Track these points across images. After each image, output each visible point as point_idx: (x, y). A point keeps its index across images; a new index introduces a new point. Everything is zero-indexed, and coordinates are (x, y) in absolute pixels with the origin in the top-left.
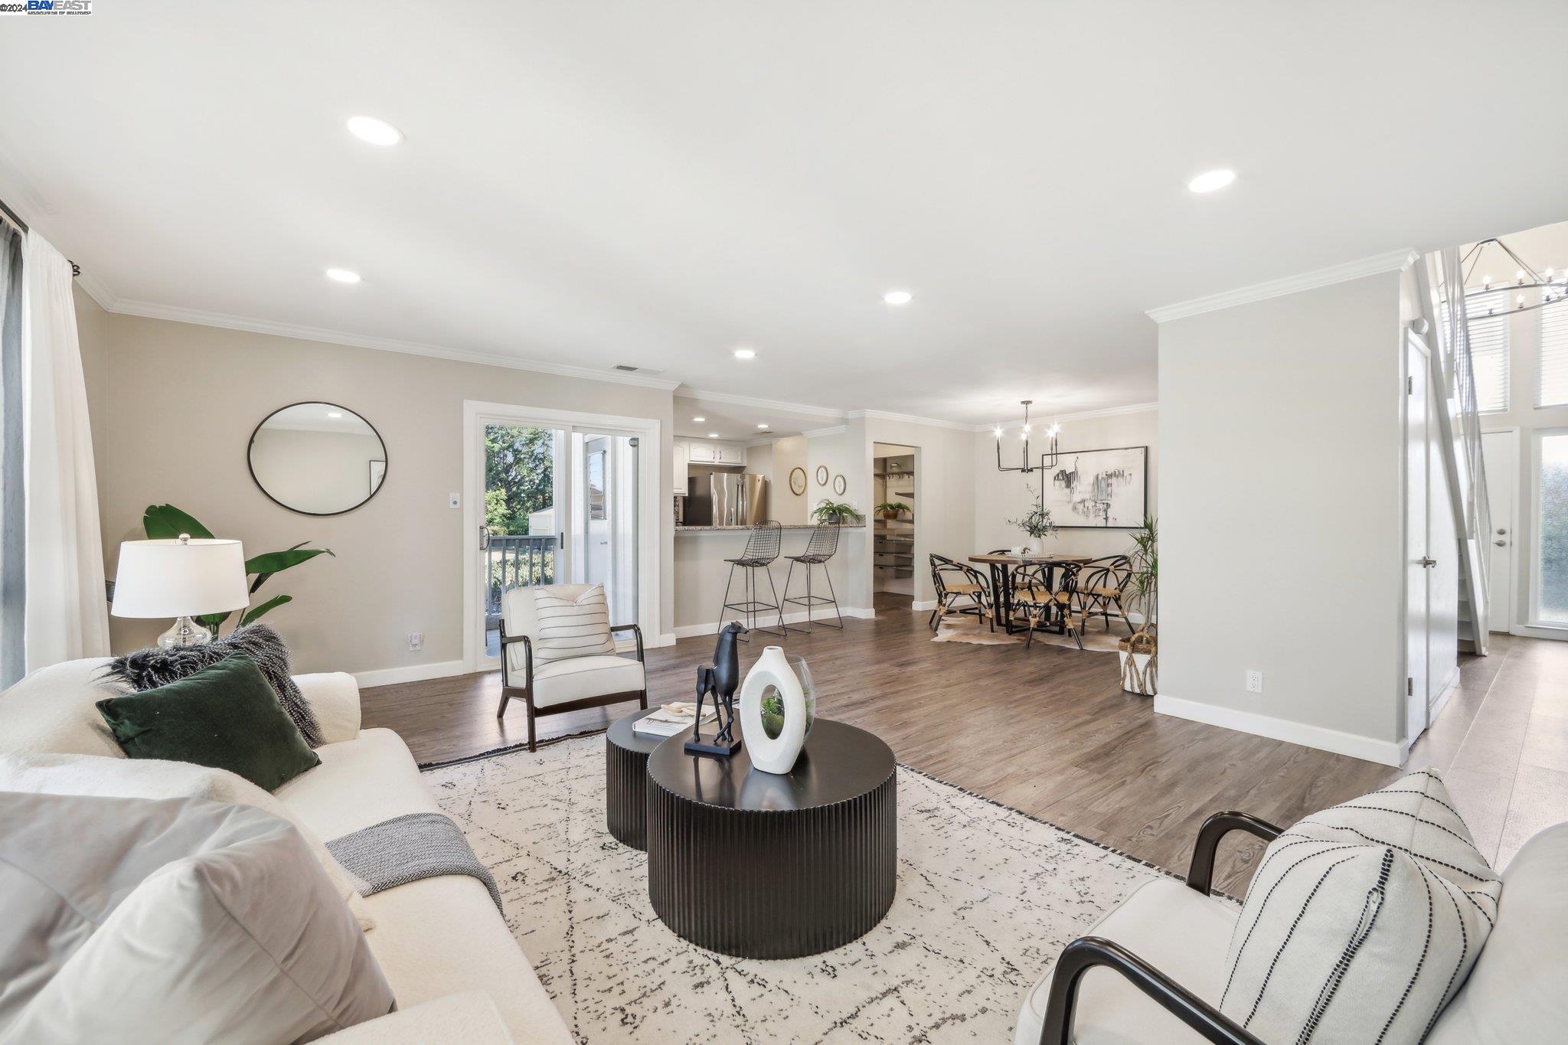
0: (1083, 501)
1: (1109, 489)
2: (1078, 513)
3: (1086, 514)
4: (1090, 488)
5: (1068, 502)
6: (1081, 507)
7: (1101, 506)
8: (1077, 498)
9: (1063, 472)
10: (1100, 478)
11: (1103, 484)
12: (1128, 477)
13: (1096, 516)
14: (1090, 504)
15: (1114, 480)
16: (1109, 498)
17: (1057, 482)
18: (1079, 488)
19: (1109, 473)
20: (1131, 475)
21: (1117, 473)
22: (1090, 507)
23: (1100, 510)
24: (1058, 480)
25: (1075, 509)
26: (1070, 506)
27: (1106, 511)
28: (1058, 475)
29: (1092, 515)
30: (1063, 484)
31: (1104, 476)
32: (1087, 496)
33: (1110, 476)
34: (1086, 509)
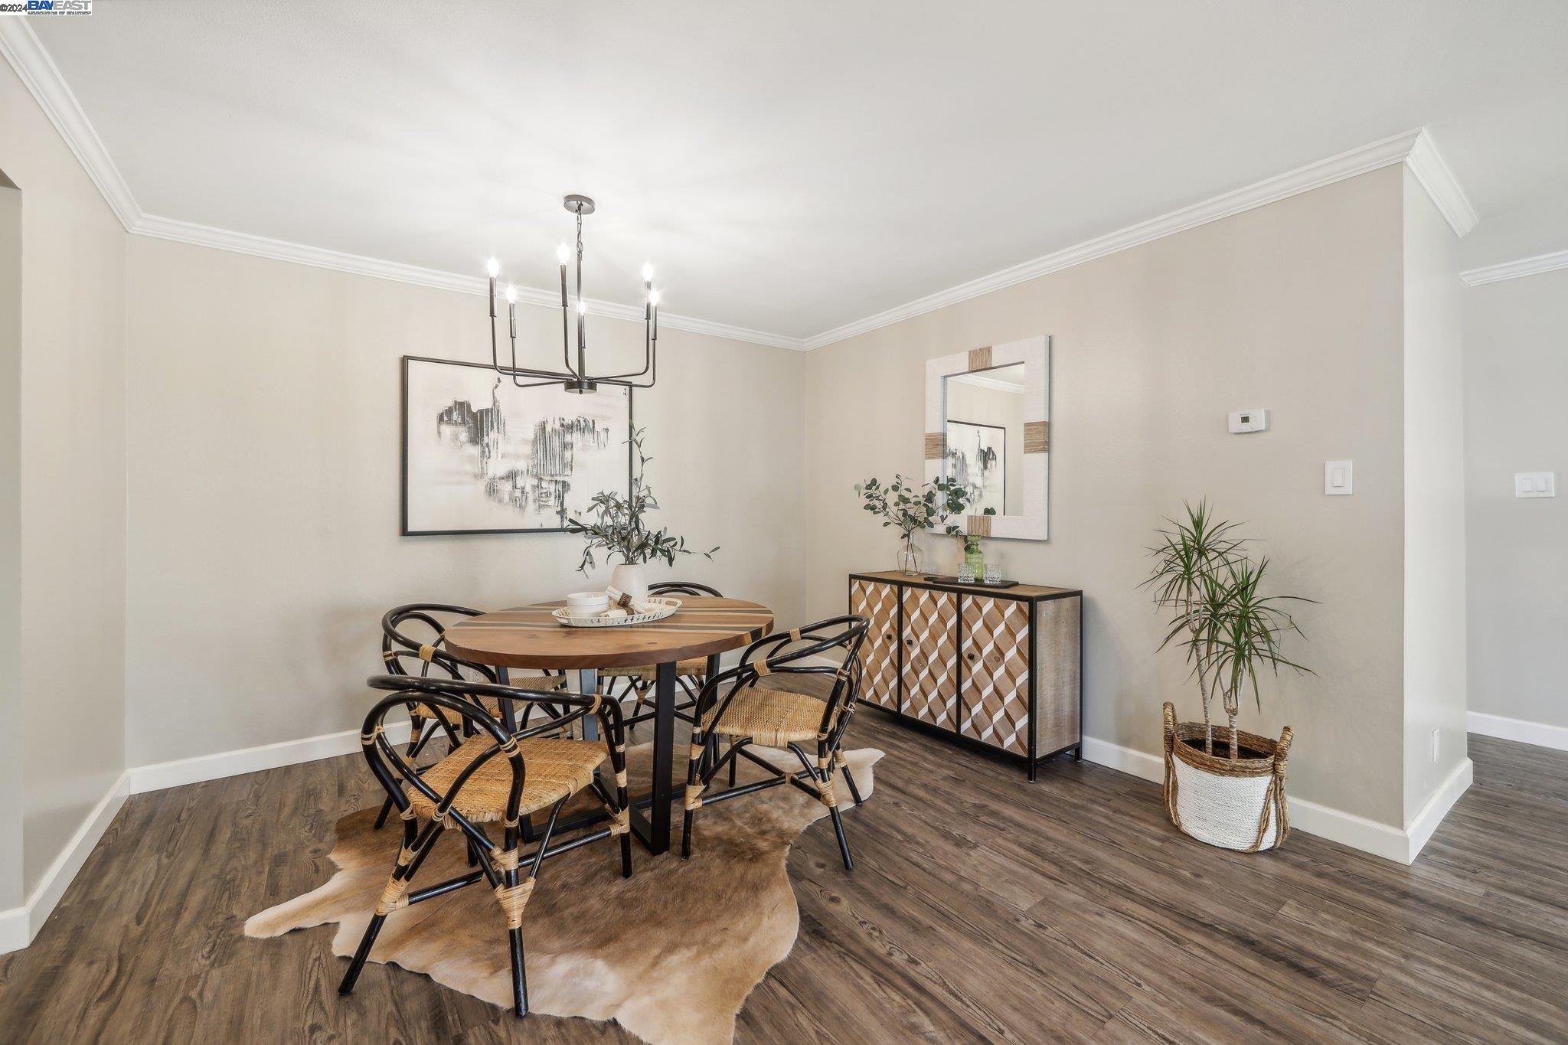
0: (512, 476)
1: (568, 454)
2: (500, 501)
3: (518, 503)
4: (527, 450)
5: (475, 476)
6: (506, 487)
7: (552, 488)
8: (497, 467)
9: (462, 406)
10: (548, 429)
11: (556, 443)
12: (603, 434)
13: (540, 507)
14: (527, 482)
15: (575, 438)
16: (568, 472)
17: (447, 430)
18: (503, 447)
19: (567, 421)
20: (607, 430)
21: (582, 423)
22: (528, 489)
23: (548, 494)
24: (450, 422)
25: (492, 491)
26: (481, 486)
27: (560, 497)
28: (449, 411)
29: (531, 506)
30: (464, 435)
31: (557, 426)
32: (521, 465)
33: (569, 428)
34: (518, 493)
